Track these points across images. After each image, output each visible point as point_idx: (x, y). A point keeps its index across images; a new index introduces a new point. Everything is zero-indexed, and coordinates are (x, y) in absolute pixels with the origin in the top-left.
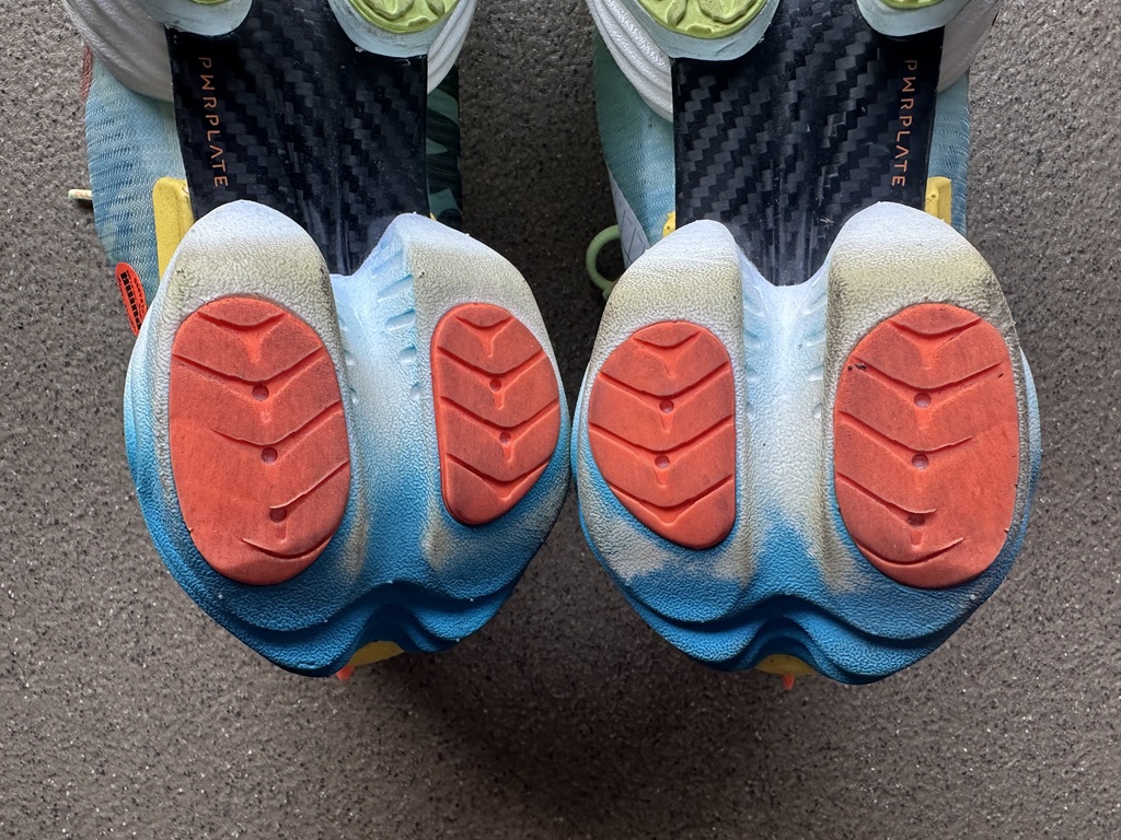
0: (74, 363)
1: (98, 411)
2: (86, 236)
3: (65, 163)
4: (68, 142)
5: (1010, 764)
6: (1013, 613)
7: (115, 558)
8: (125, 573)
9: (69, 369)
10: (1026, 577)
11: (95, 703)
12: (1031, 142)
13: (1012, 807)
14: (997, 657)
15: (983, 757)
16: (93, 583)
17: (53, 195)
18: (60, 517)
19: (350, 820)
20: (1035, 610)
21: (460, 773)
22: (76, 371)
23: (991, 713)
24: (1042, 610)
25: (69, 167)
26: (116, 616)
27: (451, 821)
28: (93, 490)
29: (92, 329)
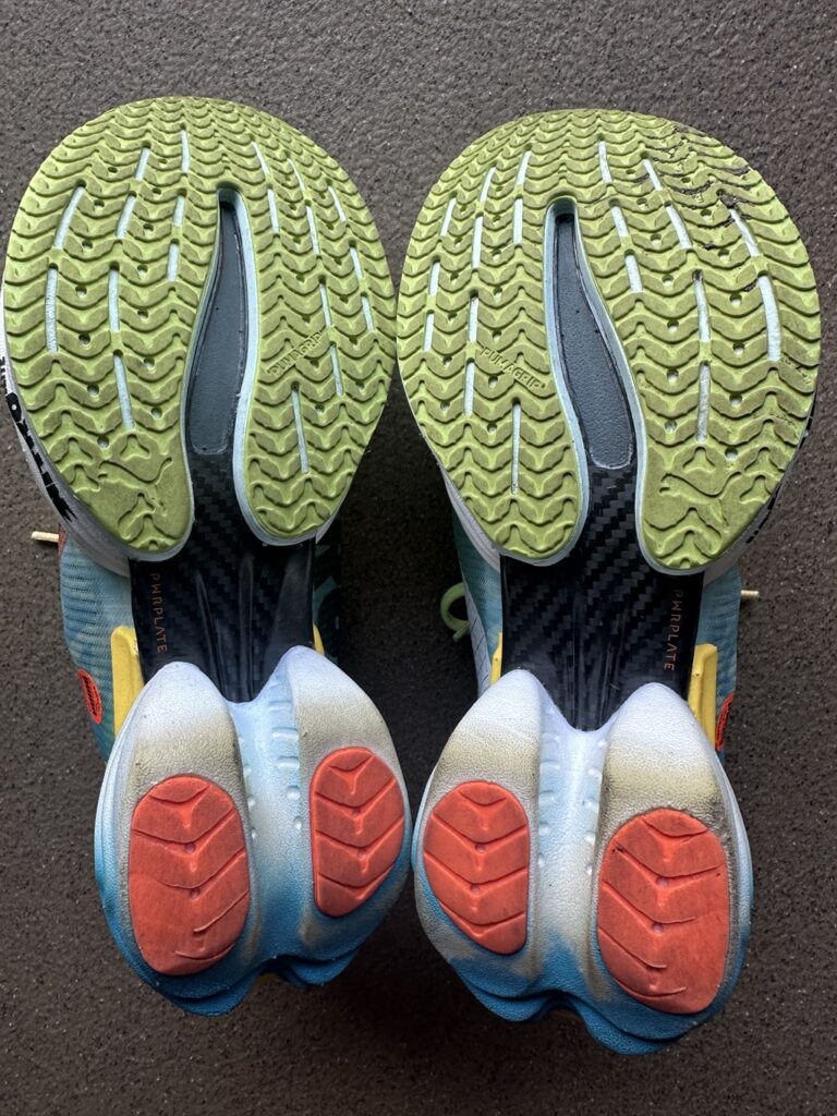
0: (31, 664)
1: (47, 703)
2: (43, 567)
3: (29, 510)
4: (32, 493)
5: (786, 1028)
6: (792, 903)
7: (57, 817)
8: (66, 829)
9: (27, 669)
10: (805, 874)
11: (38, 928)
12: (824, 515)
13: (786, 1064)
14: (777, 940)
15: (763, 1020)
16: (39, 836)
17: (19, 534)
18: (15, 782)
19: (234, 1033)
20: (812, 903)
21: (324, 1003)
22: (32, 671)
23: (771, 985)
24: (819, 903)
25: (32, 513)
26: (56, 862)
27: (315, 1040)
28: (41, 763)
29: (46, 639)
